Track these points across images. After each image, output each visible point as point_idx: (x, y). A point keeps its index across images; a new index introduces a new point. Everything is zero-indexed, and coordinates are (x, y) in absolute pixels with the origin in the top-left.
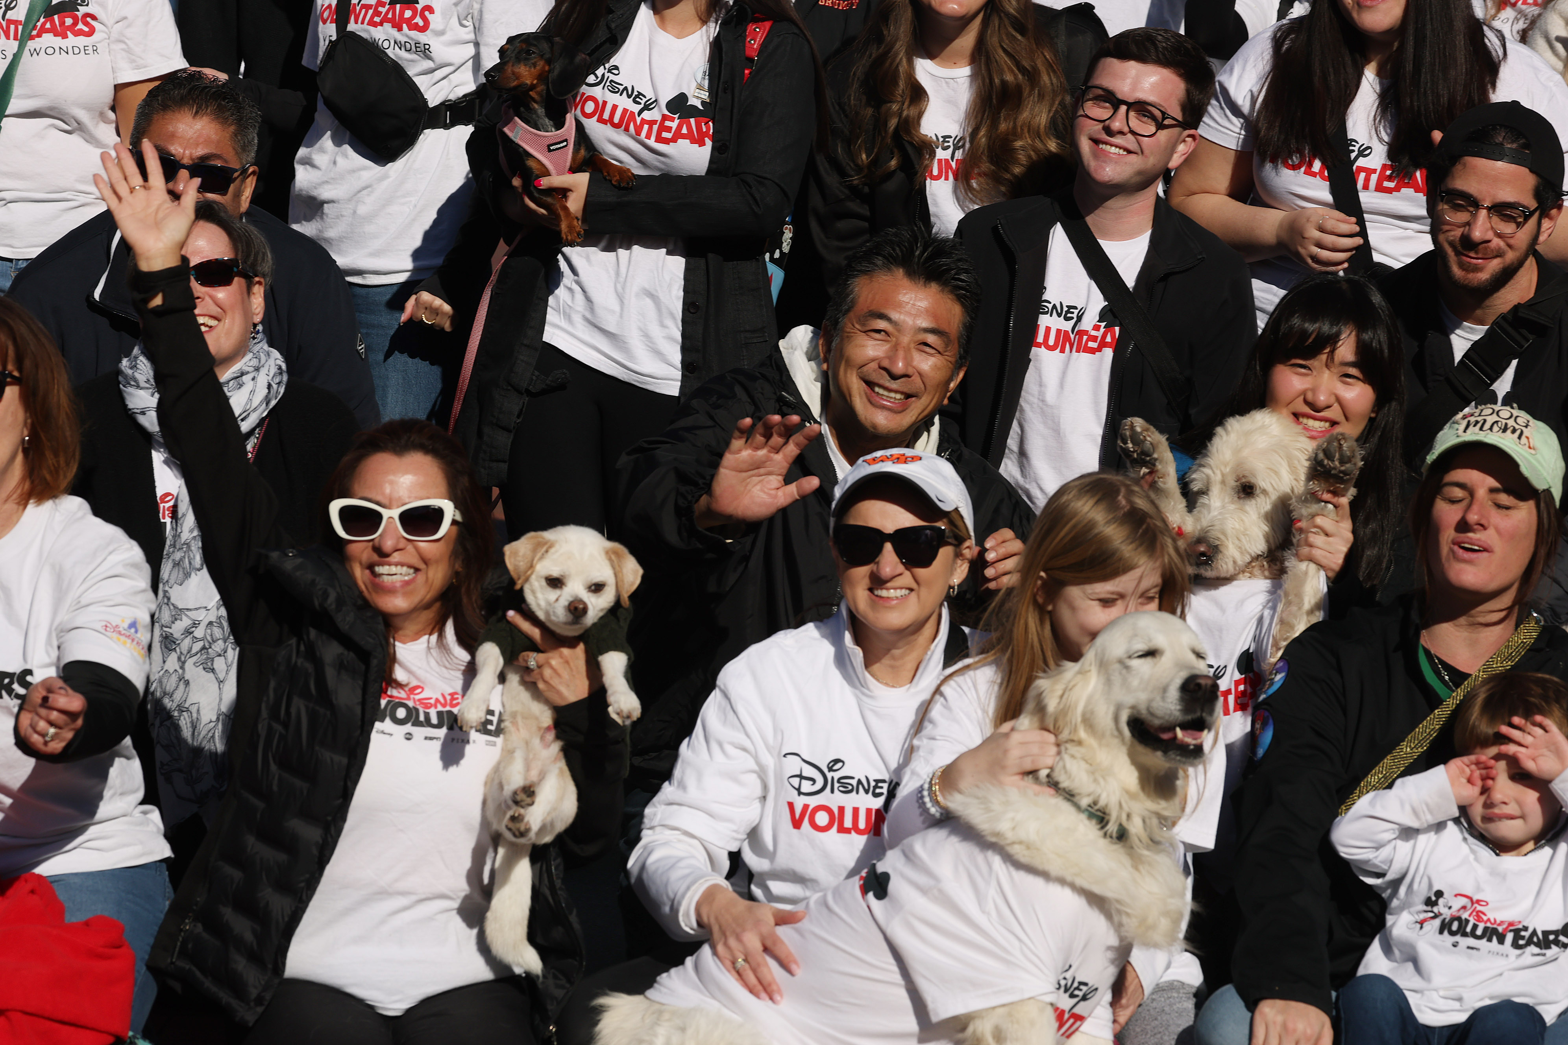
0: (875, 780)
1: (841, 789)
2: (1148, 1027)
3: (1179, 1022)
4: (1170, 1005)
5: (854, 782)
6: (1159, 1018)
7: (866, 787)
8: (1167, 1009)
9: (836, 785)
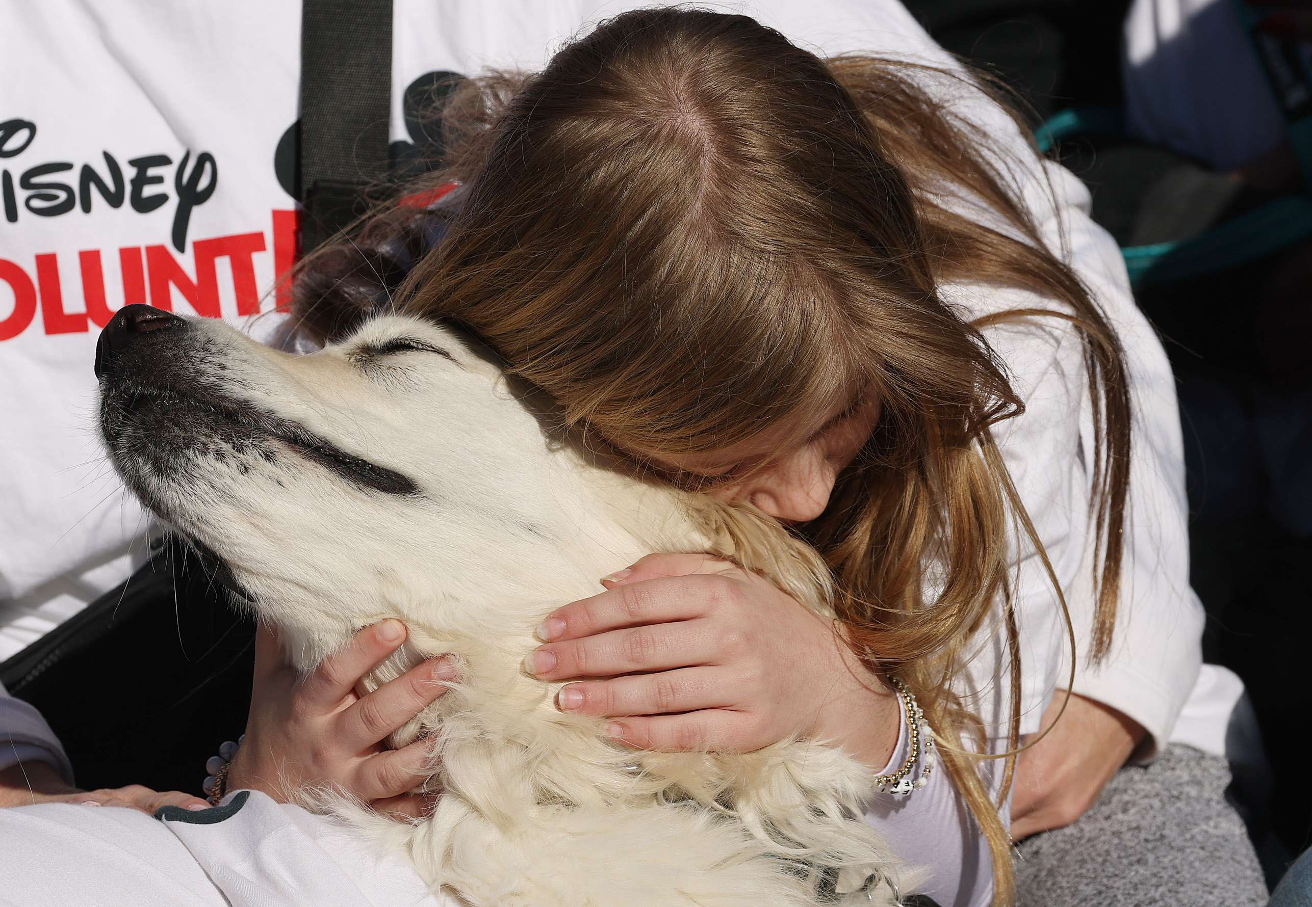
0: (133, 163)
1: (37, 203)
2: (1119, 883)
3: (1212, 878)
4: (1184, 826)
5: (72, 179)
6: (1151, 857)
7: (111, 186)
8: (1171, 832)
9: (21, 195)
